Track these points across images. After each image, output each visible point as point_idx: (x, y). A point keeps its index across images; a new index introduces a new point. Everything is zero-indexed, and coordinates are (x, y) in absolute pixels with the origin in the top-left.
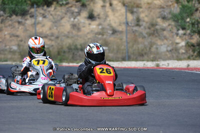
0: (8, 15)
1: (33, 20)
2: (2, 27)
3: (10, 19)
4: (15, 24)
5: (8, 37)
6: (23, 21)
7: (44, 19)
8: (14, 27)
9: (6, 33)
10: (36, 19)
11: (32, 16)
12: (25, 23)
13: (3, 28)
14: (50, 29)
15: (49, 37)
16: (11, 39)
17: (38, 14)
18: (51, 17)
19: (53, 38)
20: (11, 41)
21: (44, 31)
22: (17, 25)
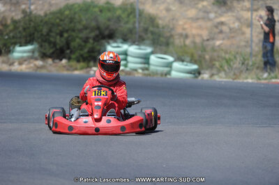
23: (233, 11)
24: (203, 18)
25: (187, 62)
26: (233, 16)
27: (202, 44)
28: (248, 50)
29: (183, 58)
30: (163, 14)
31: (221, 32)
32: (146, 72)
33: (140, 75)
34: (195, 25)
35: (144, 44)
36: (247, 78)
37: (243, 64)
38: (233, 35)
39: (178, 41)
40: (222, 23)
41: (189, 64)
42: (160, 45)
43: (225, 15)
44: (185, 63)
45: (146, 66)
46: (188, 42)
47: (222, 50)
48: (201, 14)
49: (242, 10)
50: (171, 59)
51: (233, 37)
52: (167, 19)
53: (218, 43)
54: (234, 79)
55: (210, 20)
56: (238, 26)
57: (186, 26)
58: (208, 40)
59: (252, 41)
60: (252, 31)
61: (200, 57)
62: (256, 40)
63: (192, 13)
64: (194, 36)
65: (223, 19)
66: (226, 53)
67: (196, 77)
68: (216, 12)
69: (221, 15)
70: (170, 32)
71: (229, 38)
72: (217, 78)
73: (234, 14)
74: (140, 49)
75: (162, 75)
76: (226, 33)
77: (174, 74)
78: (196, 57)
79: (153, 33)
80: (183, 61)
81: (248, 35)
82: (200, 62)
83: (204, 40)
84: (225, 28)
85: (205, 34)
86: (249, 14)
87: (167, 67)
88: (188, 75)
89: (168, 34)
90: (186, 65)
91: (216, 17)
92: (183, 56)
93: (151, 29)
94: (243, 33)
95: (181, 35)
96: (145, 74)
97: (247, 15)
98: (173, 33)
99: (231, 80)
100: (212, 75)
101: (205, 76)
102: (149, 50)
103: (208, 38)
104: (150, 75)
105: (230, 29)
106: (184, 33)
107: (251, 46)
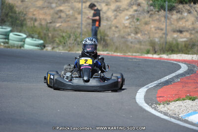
0: (157, 10)
1: (179, 15)
2: (149, 21)
3: (158, 13)
4: (162, 18)
5: (153, 29)
6: (169, 16)
7: (189, 15)
8: (160, 21)
9: (152, 26)
10: (182, 14)
11: (178, 12)
12: (171, 18)
13: (151, 22)
14: (193, 24)
15: (190, 32)
16: (156, 32)
17: (184, 10)
18: (195, 13)
19: (193, 32)
20: (156, 33)
21: (187, 26)
22: (163, 19)
23: (69, 3)
24: (48, 7)
25: (36, 38)
26: (69, 6)
27: (47, 25)
28: (79, 30)
29: (33, 35)
30: (19, 3)
31: (60, 17)
32: (6, 45)
33: (2, 47)
34: (41, 12)
35: (5, 25)
36: (78, 51)
37: (75, 40)
38: (68, 19)
39: (29, 23)
40: (61, 11)
41: (37, 40)
42: (17, 26)
43: (63, 5)
44: (34, 39)
45: (7, 40)
46: (36, 24)
47: (61, 30)
48: (46, 4)
49: (75, 2)
50: (24, 36)
51: (68, 21)
52: (22, 7)
53: (58, 25)
54: (69, 51)
55: (52, 8)
56: (72, 13)
57: (35, 13)
58: (50, 23)
59: (82, 24)
60: (82, 17)
61: (45, 35)
62: (84, 23)
63: (40, 3)
64: (41, 20)
65: (61, 8)
66: (64, 32)
67: (42, 49)
68: (56, 3)
69: (60, 6)
70: (24, 17)
71: (65, 22)
72: (57, 50)
73: (69, 5)
74: (2, 28)
75: (17, 47)
76: (63, 18)
77: (27, 47)
78: (42, 35)
79: (11, 17)
80: (33, 37)
81: (79, 20)
82: (45, 38)
83: (48, 23)
84: (63, 15)
85: (49, 19)
86: (80, 5)
87: (21, 41)
88: (37, 48)
89: (23, 18)
90: (35, 41)
91: (57, 6)
92: (33, 34)
93: (10, 14)
94: (76, 19)
95: (32, 19)
96: (5, 46)
97: (79, 5)
98: (26, 17)
99: (67, 52)
100: (53, 48)
101: (49, 48)
102: (9, 29)
103: (51, 21)
104: (9, 47)
105: (67, 15)
106: (34, 17)
107: (81, 28)
